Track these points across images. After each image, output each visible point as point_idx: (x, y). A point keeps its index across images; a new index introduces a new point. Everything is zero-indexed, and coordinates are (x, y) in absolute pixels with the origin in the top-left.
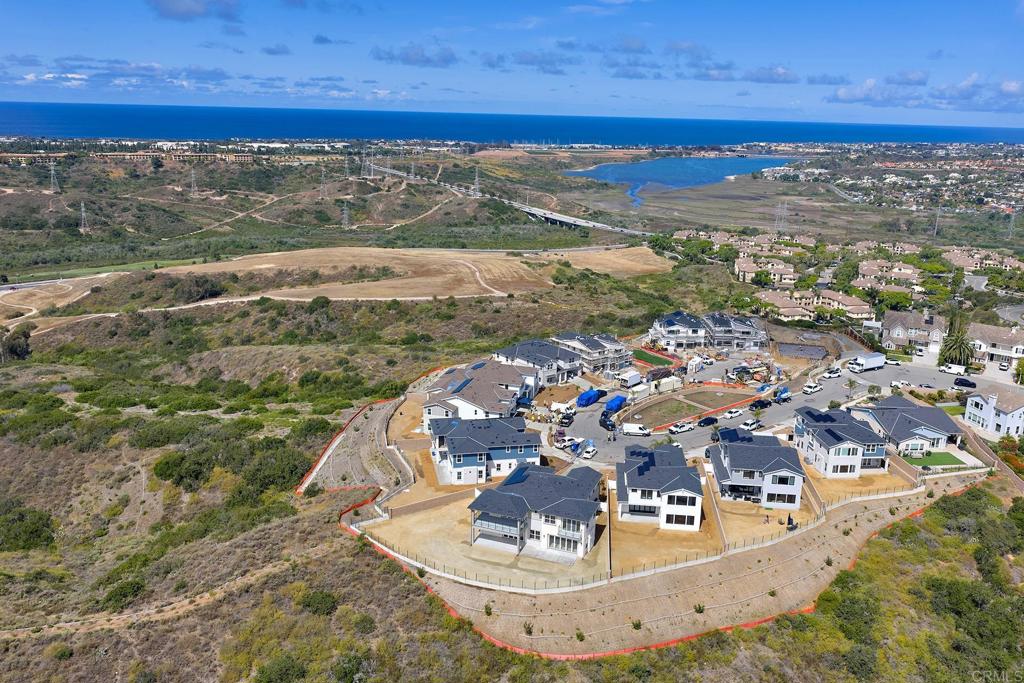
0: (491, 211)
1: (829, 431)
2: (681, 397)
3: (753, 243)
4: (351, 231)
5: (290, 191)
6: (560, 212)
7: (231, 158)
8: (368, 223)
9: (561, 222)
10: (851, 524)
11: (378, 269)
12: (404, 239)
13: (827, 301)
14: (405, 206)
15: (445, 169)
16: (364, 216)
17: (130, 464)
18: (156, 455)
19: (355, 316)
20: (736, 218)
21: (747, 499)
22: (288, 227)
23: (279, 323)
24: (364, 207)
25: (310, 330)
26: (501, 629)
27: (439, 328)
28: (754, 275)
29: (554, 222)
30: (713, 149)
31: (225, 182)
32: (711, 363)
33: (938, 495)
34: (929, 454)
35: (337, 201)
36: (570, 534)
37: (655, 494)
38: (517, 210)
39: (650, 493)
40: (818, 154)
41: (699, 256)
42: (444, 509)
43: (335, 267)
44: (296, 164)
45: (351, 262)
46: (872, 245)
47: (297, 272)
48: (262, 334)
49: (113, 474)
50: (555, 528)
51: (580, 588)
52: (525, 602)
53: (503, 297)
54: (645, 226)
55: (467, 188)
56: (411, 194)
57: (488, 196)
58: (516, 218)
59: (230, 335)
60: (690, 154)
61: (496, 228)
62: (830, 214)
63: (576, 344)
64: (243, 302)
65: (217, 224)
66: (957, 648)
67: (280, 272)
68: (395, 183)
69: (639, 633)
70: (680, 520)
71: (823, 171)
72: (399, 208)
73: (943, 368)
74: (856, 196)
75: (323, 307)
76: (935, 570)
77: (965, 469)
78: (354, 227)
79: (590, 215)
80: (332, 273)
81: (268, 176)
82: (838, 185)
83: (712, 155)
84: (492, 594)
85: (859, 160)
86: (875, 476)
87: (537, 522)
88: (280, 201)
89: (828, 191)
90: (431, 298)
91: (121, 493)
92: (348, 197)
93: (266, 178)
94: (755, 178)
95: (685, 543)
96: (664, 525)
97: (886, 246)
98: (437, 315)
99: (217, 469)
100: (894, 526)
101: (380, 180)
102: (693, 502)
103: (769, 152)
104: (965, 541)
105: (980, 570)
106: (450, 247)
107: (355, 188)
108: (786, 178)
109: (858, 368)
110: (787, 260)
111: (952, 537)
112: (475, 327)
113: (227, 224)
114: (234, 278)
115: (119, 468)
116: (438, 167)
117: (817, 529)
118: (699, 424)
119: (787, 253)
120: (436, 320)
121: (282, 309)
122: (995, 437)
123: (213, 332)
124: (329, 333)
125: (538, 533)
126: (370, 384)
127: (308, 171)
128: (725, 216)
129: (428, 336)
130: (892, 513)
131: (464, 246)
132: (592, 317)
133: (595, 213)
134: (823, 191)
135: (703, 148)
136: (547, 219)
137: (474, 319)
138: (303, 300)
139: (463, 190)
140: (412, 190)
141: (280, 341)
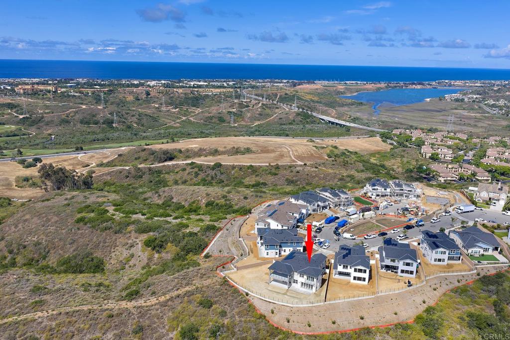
0: (302, 117)
1: (434, 243)
2: (374, 221)
3: (433, 137)
4: (234, 127)
5: (207, 107)
6: (336, 118)
7: (180, 91)
8: (243, 123)
9: (336, 123)
10: (438, 286)
11: (245, 148)
13: (466, 170)
14: (260, 114)
15: (281, 96)
16: (241, 119)
17: (135, 240)
18: (145, 237)
19: (233, 172)
20: (428, 122)
21: (392, 271)
22: (206, 125)
23: (199, 174)
24: (241, 115)
25: (212, 178)
26: (277, 320)
27: (270, 179)
28: (430, 155)
29: (333, 123)
30: (419, 84)
31: (178, 102)
34: (483, 255)
35: (228, 112)
36: (309, 282)
37: (349, 267)
38: (315, 117)
39: (347, 267)
40: (476, 86)
41: (405, 143)
42: (260, 268)
43: (225, 147)
44: (210, 94)
45: (233, 145)
46: (498, 138)
47: (208, 149)
48: (191, 179)
49: (128, 244)
50: (304, 279)
51: (311, 305)
52: (288, 309)
53: (301, 165)
54: (379, 126)
55: (291, 106)
56: (264, 109)
57: (301, 110)
58: (314, 121)
59: (177, 179)
60: (407, 86)
61: (304, 126)
62: (479, 120)
63: (327, 194)
64: (183, 164)
65: (173, 123)
67: (201, 149)
68: (256, 103)
69: (335, 326)
70: (359, 279)
71: (478, 96)
72: (257, 116)
74: (494, 110)
75: (219, 167)
76: (473, 309)
78: (236, 125)
79: (352, 119)
80: (224, 150)
81: (197, 100)
82: (485, 104)
83: (419, 87)
84: (275, 305)
85: (499, 91)
86: (455, 264)
87: (296, 276)
88: (202, 112)
89: (479, 107)
90: (267, 164)
91: (131, 252)
92: (234, 110)
93: (196, 101)
94: (441, 100)
95: (360, 289)
96: (352, 281)
98: (270, 173)
99: (169, 244)
100: (458, 288)
101: (249, 102)
102: (365, 271)
103: (450, 85)
104: (490, 297)
105: (495, 310)
106: (280, 136)
107: (237, 105)
108: (457, 100)
109: (460, 211)
110: (449, 147)
111: (483, 295)
112: (287, 180)
113: (178, 123)
114: (180, 151)
115: (130, 241)
116: (277, 95)
117: (421, 287)
118: (379, 235)
119: (451, 143)
120: (269, 175)
121: (200, 167)
123: (170, 178)
124: (221, 180)
125: (297, 281)
126: (236, 208)
127: (216, 97)
128: (421, 121)
129: (265, 183)
130: (459, 282)
131: (287, 135)
132: (343, 176)
133: (354, 118)
134: (477, 107)
135: (415, 84)
136: (329, 121)
137: (287, 176)
138: (210, 164)
139: (289, 107)
140: (264, 107)
141: (199, 183)
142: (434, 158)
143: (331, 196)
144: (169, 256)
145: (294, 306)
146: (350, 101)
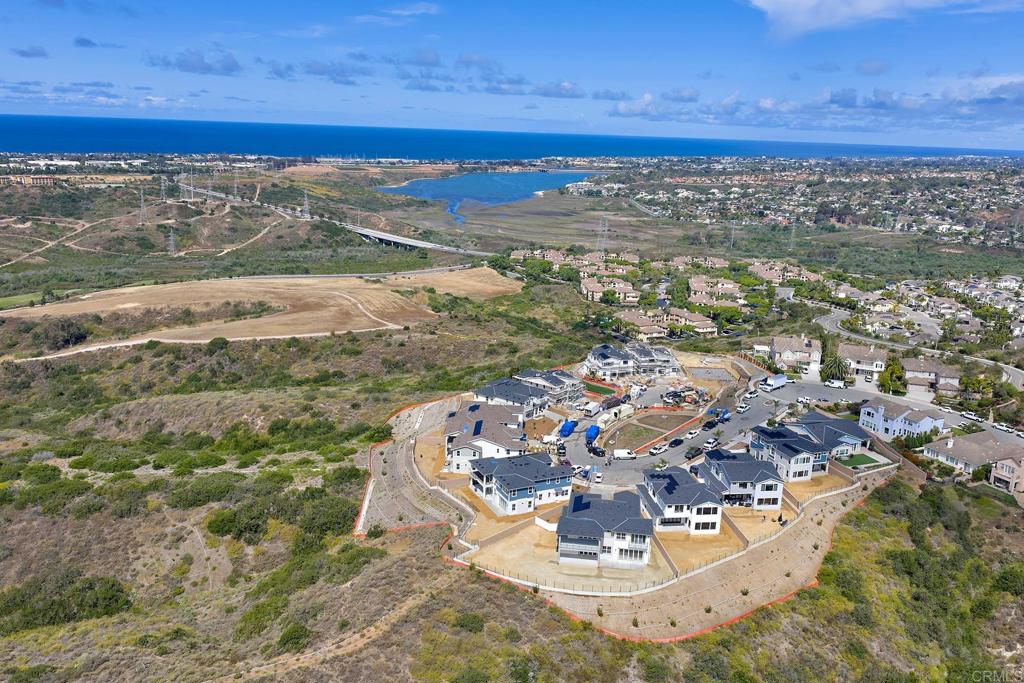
0: (325, 233)
1: (785, 445)
2: (635, 422)
3: (587, 263)
4: (180, 258)
5: (102, 216)
6: (390, 232)
7: (27, 180)
8: (196, 249)
9: (395, 243)
10: (820, 517)
11: (253, 304)
12: (242, 266)
13: (675, 317)
14: (233, 230)
15: (263, 190)
16: (191, 242)
17: (180, 525)
18: (202, 514)
19: (256, 356)
20: (556, 235)
21: (741, 504)
22: (109, 256)
23: (178, 367)
24: (189, 232)
25: (214, 372)
26: (615, 625)
27: (348, 364)
28: (601, 294)
29: (388, 243)
30: (516, 164)
31: (26, 206)
32: (645, 390)
33: (871, 489)
34: (852, 456)
35: (159, 226)
36: (638, 546)
37: (685, 507)
38: (350, 232)
39: (682, 507)
40: (612, 168)
41: (542, 276)
42: (518, 537)
43: (207, 304)
44: (103, 186)
45: (220, 297)
46: (688, 259)
47: (167, 310)
48: (163, 380)
49: (166, 535)
50: (626, 543)
51: (659, 587)
52: (626, 602)
53: (399, 330)
54: (476, 245)
55: (294, 209)
56: (237, 217)
57: (317, 218)
58: (351, 240)
59: (126, 382)
60: (495, 169)
61: (334, 251)
62: (637, 228)
63: (540, 382)
64: (127, 347)
65: (28, 254)
66: (917, 598)
67: (148, 311)
68: (218, 206)
69: (711, 615)
70: (705, 526)
71: (621, 186)
72: (226, 233)
73: (827, 383)
74: (655, 211)
75: (222, 348)
76: (887, 544)
77: (878, 466)
78: (182, 254)
79: (420, 234)
80: (205, 309)
81: (74, 201)
82: (637, 200)
83: (516, 169)
84: (599, 600)
85: (649, 176)
86: (821, 477)
87: (609, 540)
88: (93, 228)
89: (630, 205)
90: (328, 334)
91: (182, 552)
92: (169, 221)
93: (73, 203)
94: (562, 193)
95: (714, 544)
96: (694, 532)
97: (700, 260)
98: (344, 351)
99: (271, 521)
100: (848, 514)
101: (202, 203)
102: (715, 511)
103: (567, 166)
104: (899, 521)
105: (913, 541)
106: (293, 273)
107: (175, 212)
108: (590, 193)
109: (769, 388)
110: (625, 279)
111: (890, 519)
112: (385, 362)
113: (38, 254)
114: (98, 319)
115: (169, 530)
116: (256, 188)
117: (800, 522)
118: (671, 445)
119: (620, 271)
120: (344, 356)
121: (177, 351)
122: (888, 438)
123: (108, 381)
124: (234, 374)
125: (609, 548)
126: (342, 428)
127: (118, 194)
128: (545, 233)
129: (341, 373)
130: (844, 505)
131: (307, 272)
132: (491, 345)
133: (425, 232)
134: (626, 206)
135: (507, 164)
136: (381, 240)
137: (382, 353)
138: (198, 342)
139: (289, 211)
140: (237, 213)
141: (184, 386)
142: (608, 299)
143: (547, 384)
144: (281, 547)
145: (634, 593)
146: (402, 198)
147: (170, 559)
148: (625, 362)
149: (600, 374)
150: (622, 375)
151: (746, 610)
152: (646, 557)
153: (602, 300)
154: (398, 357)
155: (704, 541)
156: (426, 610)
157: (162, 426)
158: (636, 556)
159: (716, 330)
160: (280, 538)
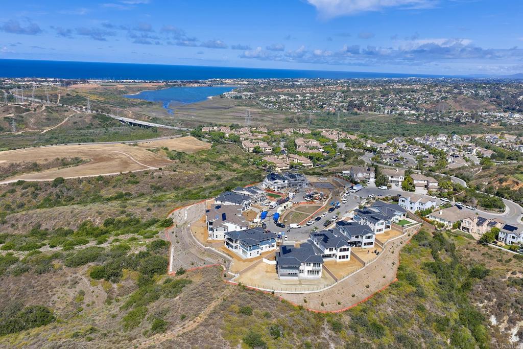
0: (100, 120)
1: (372, 217)
2: (294, 210)
3: (242, 133)
4: (19, 135)
8: (28, 130)
9: (139, 125)
10: (392, 249)
11: (72, 159)
12: (56, 138)
13: (292, 159)
14: (48, 119)
15: (62, 97)
16: (24, 126)
18: (85, 269)
19: (81, 186)
20: (222, 119)
21: (356, 246)
23: (38, 194)
24: (23, 121)
25: (58, 196)
26: (313, 306)
27: (133, 189)
28: (253, 148)
29: (135, 125)
30: (196, 82)
32: (295, 194)
33: (412, 235)
34: (400, 221)
35: (5, 118)
36: (317, 268)
37: (334, 249)
38: (113, 119)
39: (332, 249)
40: (245, 84)
41: (220, 140)
42: (256, 268)
43: (46, 160)
45: (54, 156)
46: (291, 130)
47: (23, 164)
48: (29, 201)
50: (311, 267)
51: (330, 287)
52: (316, 295)
53: (157, 170)
54: (181, 125)
55: (81, 107)
56: (49, 112)
57: (94, 112)
58: (114, 123)
59: (8, 203)
60: (185, 85)
61: (107, 129)
62: (262, 115)
63: (246, 193)
64: (5, 184)
66: (441, 284)
67: (12, 165)
68: (38, 106)
69: (355, 298)
70: (344, 257)
71: (251, 93)
72: (44, 121)
73: (379, 187)
74: (270, 106)
75: (61, 183)
76: (423, 260)
77: (411, 225)
78: (20, 133)
79: (151, 120)
80: (45, 163)
82: (261, 101)
83: (196, 85)
84: (304, 295)
85: (265, 88)
86: (388, 231)
87: (303, 266)
89: (257, 103)
90: (119, 173)
91: (78, 290)
92: (11, 115)
94: (222, 98)
96: (338, 260)
97: (297, 130)
98: (129, 182)
99: (124, 270)
100: (404, 248)
101: (29, 105)
102: (348, 250)
103: (222, 84)
104: (426, 249)
105: (434, 258)
106: (86, 142)
107: (13, 110)
108: (236, 97)
109: (354, 191)
110: (263, 140)
111: (423, 248)
112: (152, 187)
115: (69, 278)
116: (58, 96)
117: (385, 252)
118: (315, 220)
119: (260, 136)
120: (129, 185)
121: (35, 186)
122: (413, 212)
124: (70, 197)
125: (303, 270)
126: (144, 221)
128: (217, 118)
129: (129, 193)
130: (401, 243)
131: (93, 141)
132: (206, 176)
133: (154, 119)
134: (255, 104)
135: (191, 82)
136: (131, 123)
137: (149, 182)
138: (47, 180)
139: (79, 109)
140: (50, 110)
141: (42, 204)
142: (257, 151)
143: (249, 194)
144: (131, 283)
145: (319, 291)
146: (139, 101)
147: (72, 294)
148: (284, 182)
149: (272, 187)
150: (282, 188)
151: (369, 295)
152: (320, 273)
153: (254, 151)
154: (159, 184)
155: (344, 264)
156: (223, 307)
157: (40, 226)
158: (315, 273)
159: (312, 164)
160: (130, 278)
